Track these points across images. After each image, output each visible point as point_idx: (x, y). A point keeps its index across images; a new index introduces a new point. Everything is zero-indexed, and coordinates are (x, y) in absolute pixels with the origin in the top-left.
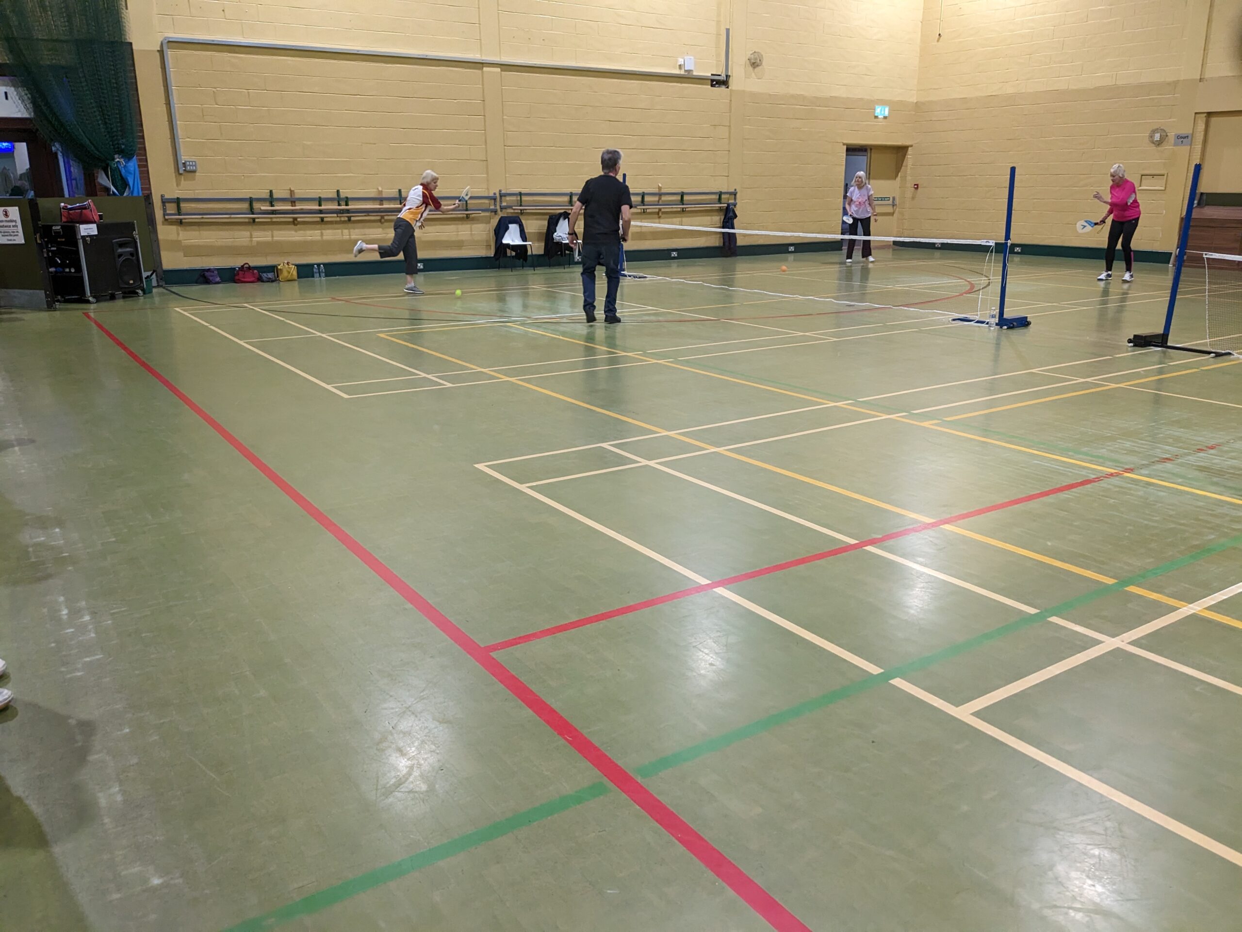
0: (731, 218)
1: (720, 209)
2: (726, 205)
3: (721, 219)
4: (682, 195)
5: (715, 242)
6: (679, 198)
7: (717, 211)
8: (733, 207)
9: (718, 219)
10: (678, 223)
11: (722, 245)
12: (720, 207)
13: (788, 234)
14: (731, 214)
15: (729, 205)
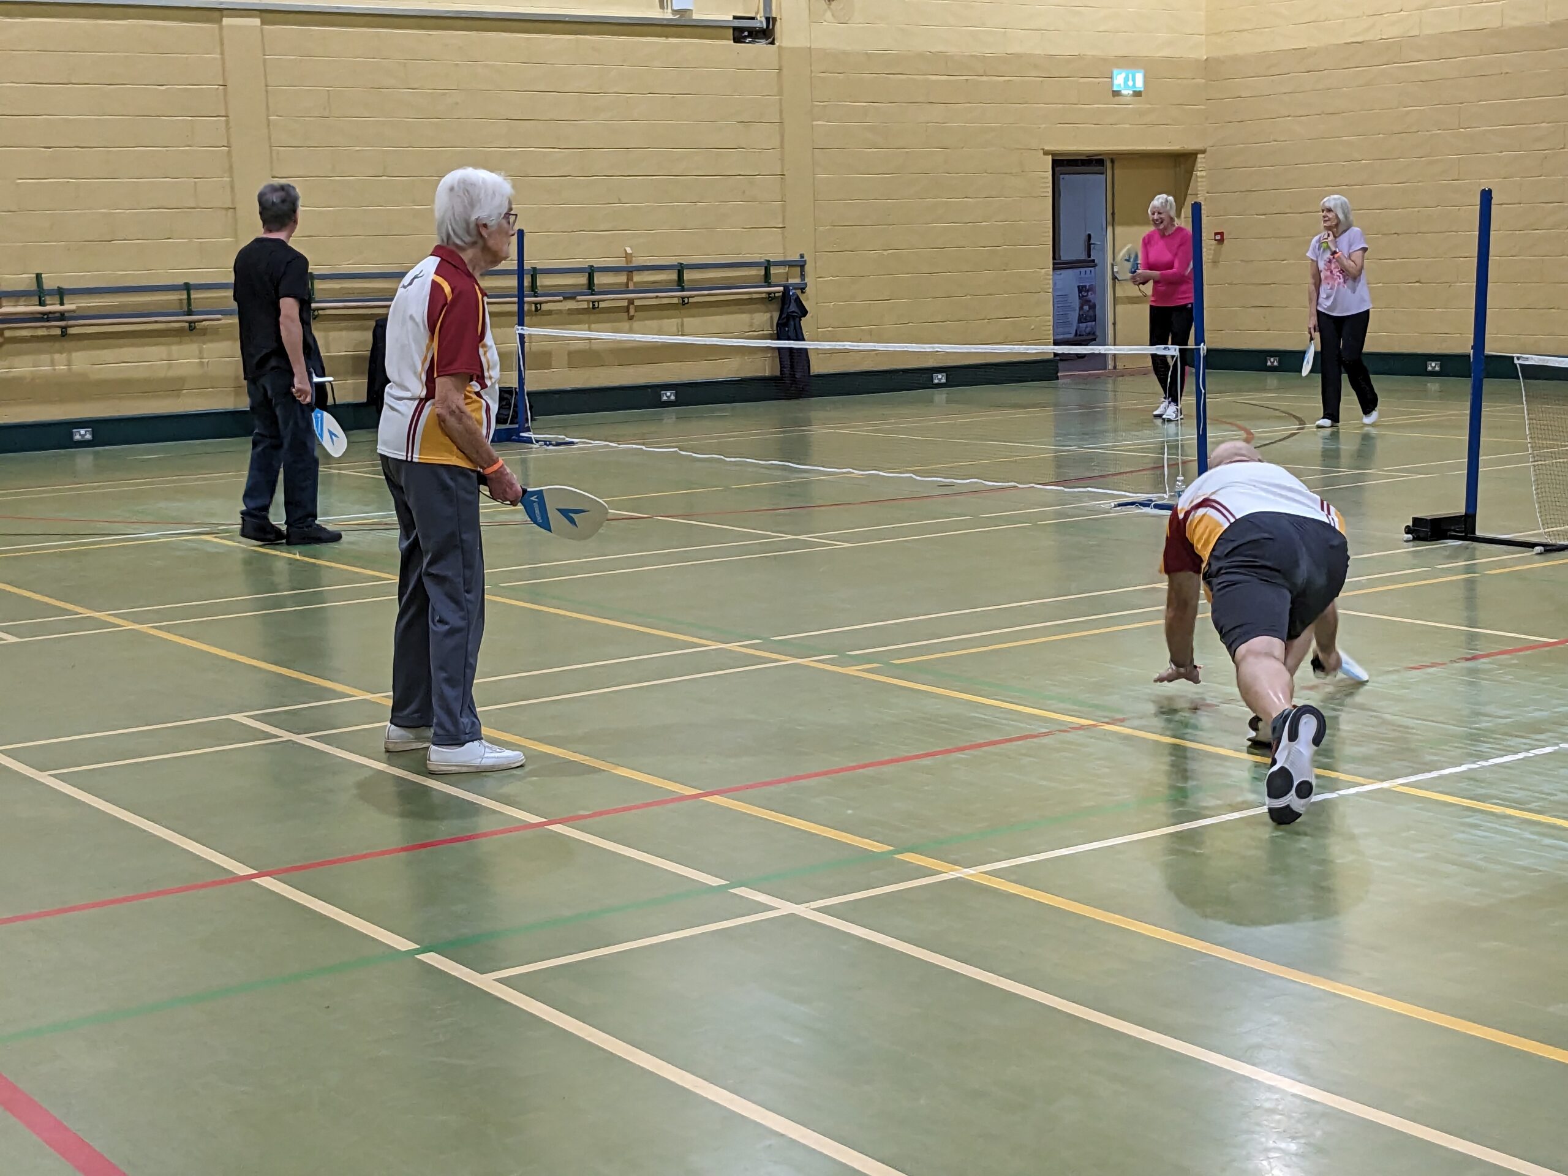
0: (794, 318)
1: (770, 298)
2: (781, 289)
3: (771, 317)
4: (681, 269)
5: (765, 368)
6: (674, 276)
7: (761, 301)
8: (799, 292)
9: (766, 318)
10: (674, 329)
11: (778, 373)
12: (769, 293)
13: (927, 348)
14: (793, 308)
15: (786, 288)
